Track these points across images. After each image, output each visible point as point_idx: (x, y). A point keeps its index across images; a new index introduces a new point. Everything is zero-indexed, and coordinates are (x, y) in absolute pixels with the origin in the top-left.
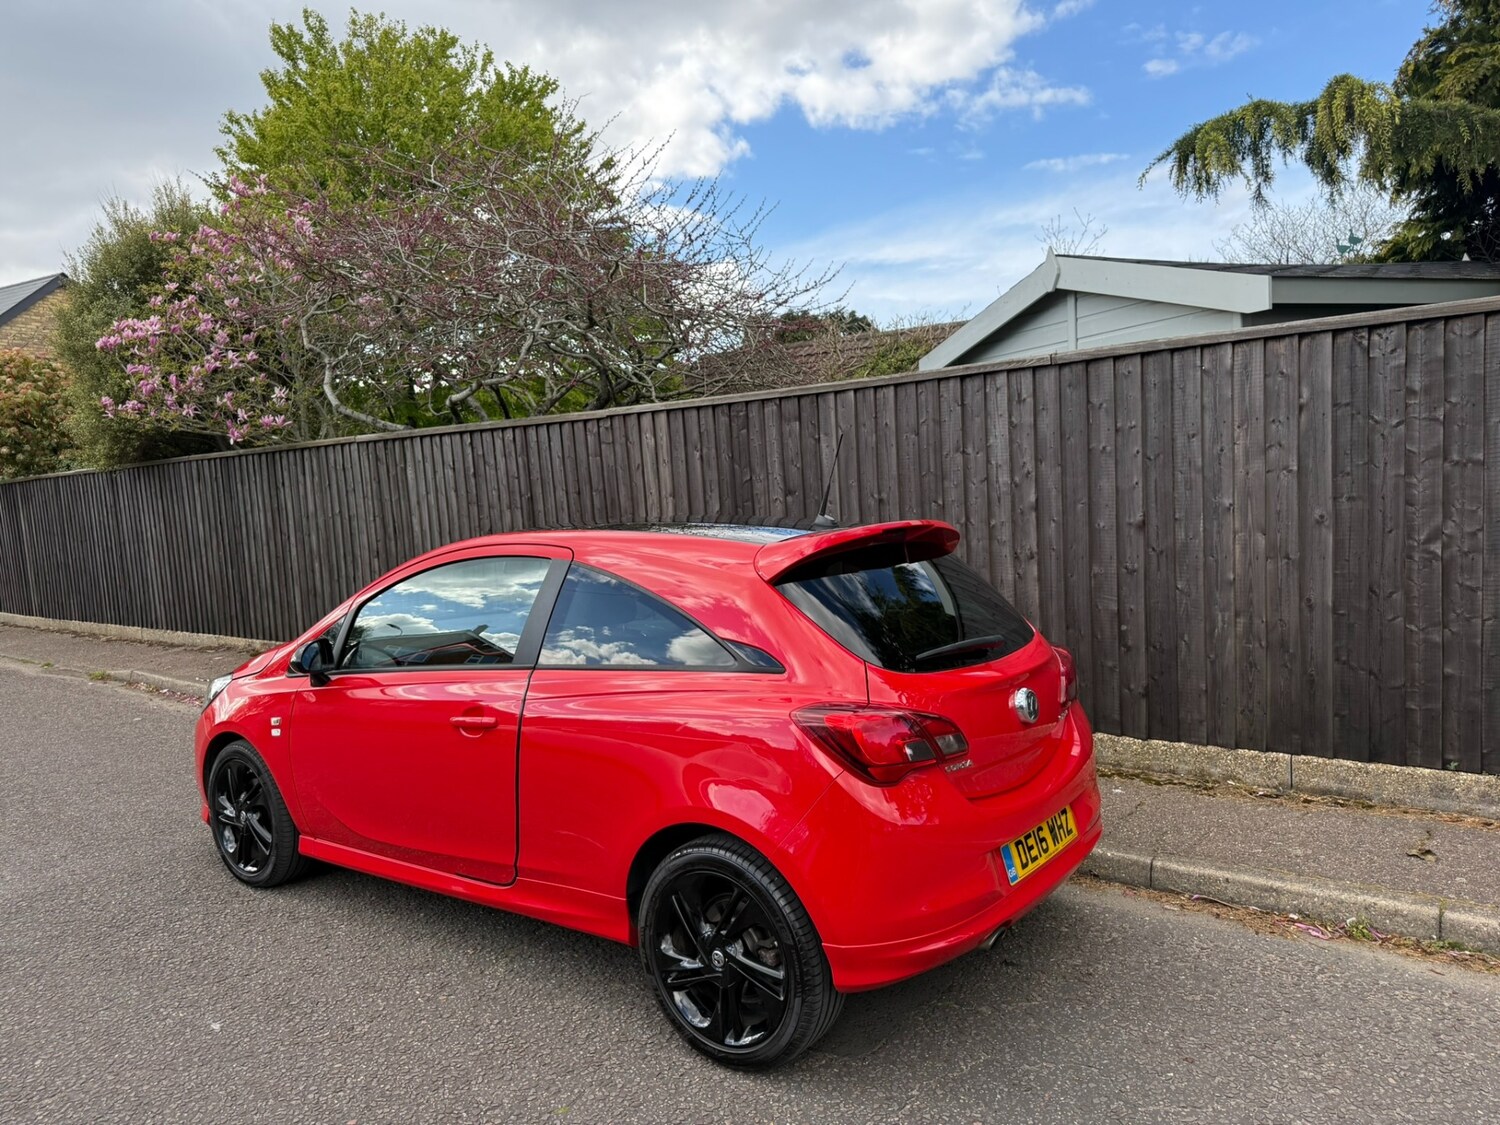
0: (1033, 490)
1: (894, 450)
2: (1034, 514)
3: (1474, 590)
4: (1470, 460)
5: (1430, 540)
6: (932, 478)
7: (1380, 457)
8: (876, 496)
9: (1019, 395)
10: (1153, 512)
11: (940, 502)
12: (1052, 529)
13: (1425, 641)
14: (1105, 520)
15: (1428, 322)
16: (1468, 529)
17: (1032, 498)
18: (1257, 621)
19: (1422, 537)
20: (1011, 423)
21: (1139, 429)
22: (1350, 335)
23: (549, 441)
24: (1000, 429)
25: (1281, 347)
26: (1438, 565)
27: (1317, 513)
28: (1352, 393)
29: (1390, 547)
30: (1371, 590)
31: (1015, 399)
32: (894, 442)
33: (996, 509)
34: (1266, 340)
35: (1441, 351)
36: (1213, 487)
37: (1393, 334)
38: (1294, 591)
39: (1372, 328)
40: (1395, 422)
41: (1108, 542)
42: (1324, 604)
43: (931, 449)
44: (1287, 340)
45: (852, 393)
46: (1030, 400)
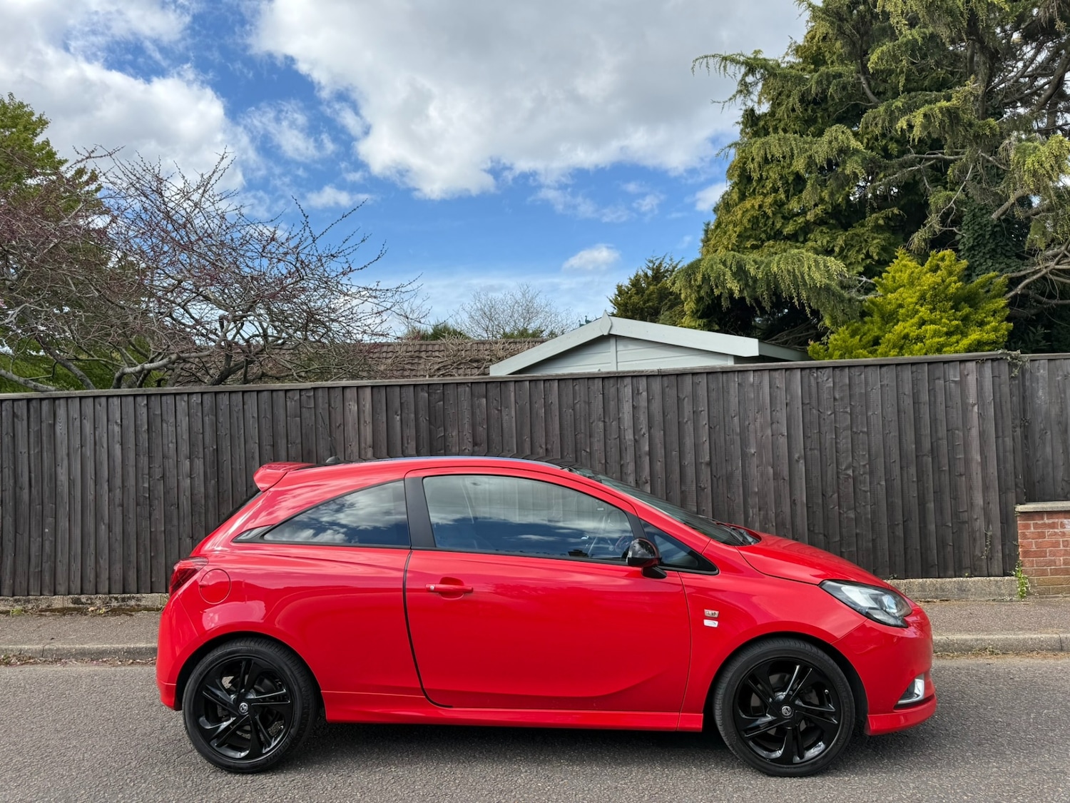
0: (647, 444)
1: (557, 418)
2: (648, 458)
3: (866, 492)
4: (861, 432)
5: (846, 469)
6: (583, 436)
7: (824, 429)
8: (544, 446)
9: (638, 390)
10: (713, 457)
11: (588, 450)
12: (659, 466)
13: (847, 517)
14: (689, 458)
15: (842, 368)
16: (862, 464)
17: (647, 448)
18: (770, 513)
19: (843, 468)
20: (633, 405)
21: (706, 412)
22: (808, 371)
24: (627, 408)
25: (776, 374)
26: (851, 481)
27: (796, 456)
28: (810, 399)
29: (829, 473)
30: (823, 495)
31: (636, 393)
32: (558, 414)
33: (624, 455)
34: (770, 370)
35: (847, 381)
36: (744, 443)
37: (827, 372)
38: (788, 495)
39: (818, 368)
40: (829, 413)
41: (690, 472)
42: (802, 501)
43: (582, 419)
44: (779, 371)
45: (528, 383)
46: (645, 394)
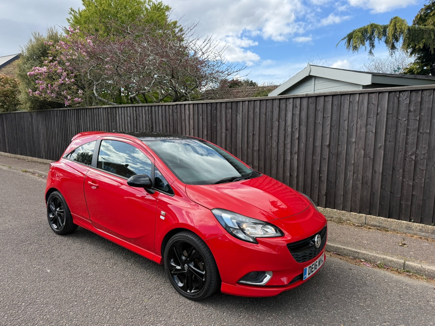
0: (298, 134)
1: (258, 119)
2: (297, 141)
3: (423, 170)
4: (425, 132)
5: (412, 155)
6: (269, 128)
7: (399, 130)
8: (252, 133)
9: (296, 105)
10: (332, 142)
11: (271, 135)
12: (302, 145)
13: (408, 184)
14: (318, 143)
15: (417, 91)
16: (423, 152)
17: (297, 136)
18: (359, 175)
19: (409, 154)
20: (293, 113)
21: (330, 117)
22: (394, 93)
23: (158, 111)
24: (290, 115)
25: (373, 96)
26: (413, 162)
27: (380, 145)
28: (393, 110)
29: (400, 156)
30: (393, 168)
31: (294, 106)
32: (258, 117)
33: (286, 138)
34: (369, 93)
35: (420, 100)
36: (349, 136)
37: (406, 94)
38: (371, 167)
39: (400, 92)
40: (404, 120)
41: (318, 150)
42: (379, 172)
43: (269, 120)
44: (375, 94)
45: (247, 102)
46: (299, 107)
